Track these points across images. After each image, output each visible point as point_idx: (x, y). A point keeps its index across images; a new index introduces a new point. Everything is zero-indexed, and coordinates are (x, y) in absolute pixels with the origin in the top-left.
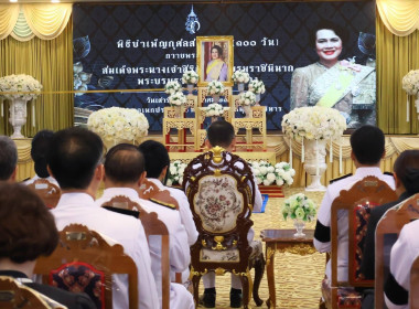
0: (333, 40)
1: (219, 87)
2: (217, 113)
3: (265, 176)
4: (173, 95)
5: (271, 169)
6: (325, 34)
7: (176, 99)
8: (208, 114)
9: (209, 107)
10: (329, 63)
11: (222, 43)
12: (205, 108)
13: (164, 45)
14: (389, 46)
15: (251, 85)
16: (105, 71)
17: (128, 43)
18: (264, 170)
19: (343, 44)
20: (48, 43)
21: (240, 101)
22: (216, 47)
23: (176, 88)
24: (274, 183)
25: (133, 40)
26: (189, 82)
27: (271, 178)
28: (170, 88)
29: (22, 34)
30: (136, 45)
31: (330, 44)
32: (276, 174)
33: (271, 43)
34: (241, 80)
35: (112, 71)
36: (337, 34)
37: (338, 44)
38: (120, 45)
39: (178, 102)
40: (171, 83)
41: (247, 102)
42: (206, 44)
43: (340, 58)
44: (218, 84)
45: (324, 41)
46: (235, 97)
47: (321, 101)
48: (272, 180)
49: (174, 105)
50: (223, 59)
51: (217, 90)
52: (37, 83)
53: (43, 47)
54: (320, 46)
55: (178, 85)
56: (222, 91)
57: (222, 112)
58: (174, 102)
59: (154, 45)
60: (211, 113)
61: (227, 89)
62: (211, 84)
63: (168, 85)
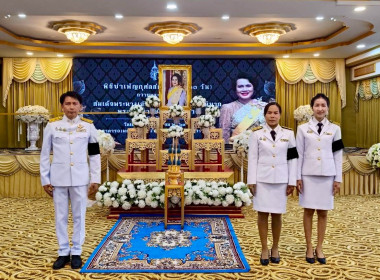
0: (248, 86)
1: (179, 111)
2: (178, 134)
3: (224, 197)
4: (136, 117)
5: (229, 190)
6: (243, 82)
7: (138, 120)
8: (169, 135)
9: (170, 129)
10: (244, 101)
11: (182, 72)
12: (166, 130)
13: (136, 87)
14: (283, 90)
15: (207, 109)
16: (95, 104)
17: (111, 86)
18: (223, 190)
19: (255, 89)
20: (57, 84)
21: (200, 123)
22: (176, 75)
23: (139, 111)
24: (233, 204)
25: (115, 83)
26: (152, 106)
27: (230, 199)
28: (134, 111)
29: (38, 79)
30: (116, 87)
31: (245, 89)
32: (235, 196)
33: (207, 88)
34: (199, 104)
35: (100, 104)
36: (250, 81)
37: (251, 88)
38: (106, 87)
39: (141, 124)
40: (135, 106)
41: (207, 124)
42: (167, 72)
43: (253, 97)
44: (178, 107)
45: (242, 86)
46: (194, 120)
47: (239, 126)
48: (231, 201)
49: (136, 126)
50: (183, 86)
51: (178, 113)
52: (47, 111)
53: (53, 88)
54: (239, 90)
55: (142, 109)
56: (182, 114)
57: (182, 133)
58: (137, 124)
59: (129, 87)
60: (173, 134)
61: (186, 113)
62: (172, 107)
63: (132, 108)
